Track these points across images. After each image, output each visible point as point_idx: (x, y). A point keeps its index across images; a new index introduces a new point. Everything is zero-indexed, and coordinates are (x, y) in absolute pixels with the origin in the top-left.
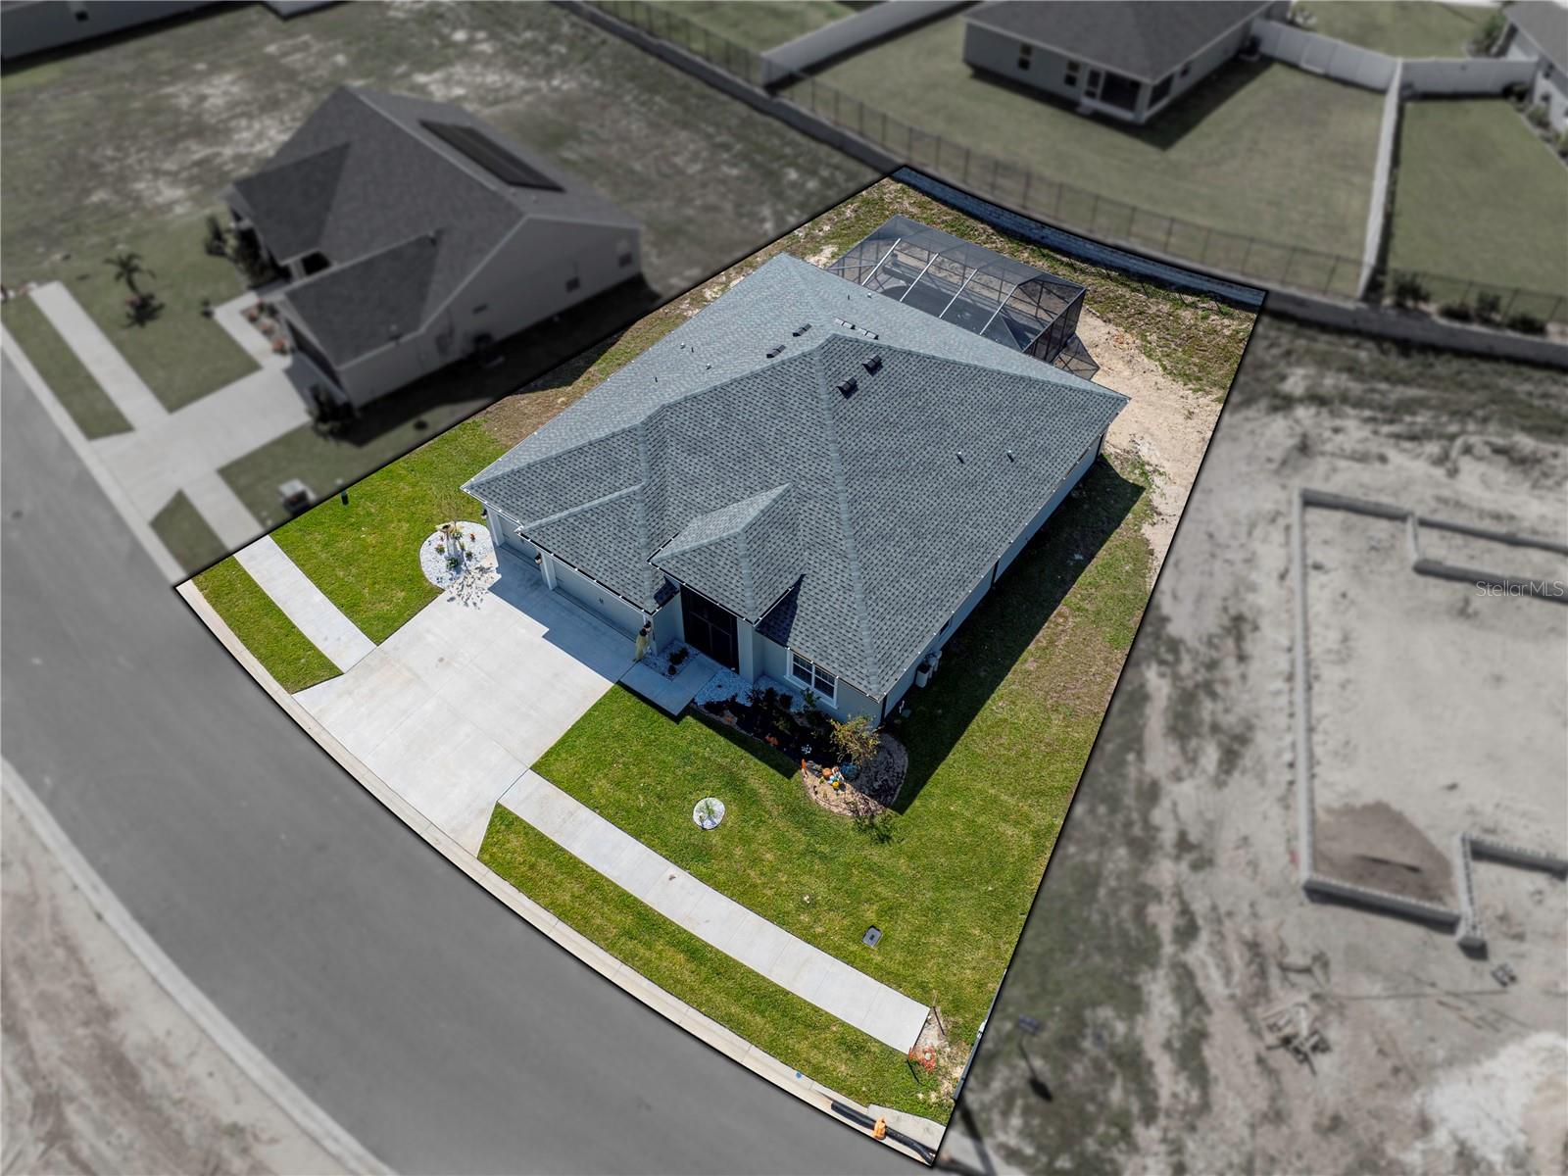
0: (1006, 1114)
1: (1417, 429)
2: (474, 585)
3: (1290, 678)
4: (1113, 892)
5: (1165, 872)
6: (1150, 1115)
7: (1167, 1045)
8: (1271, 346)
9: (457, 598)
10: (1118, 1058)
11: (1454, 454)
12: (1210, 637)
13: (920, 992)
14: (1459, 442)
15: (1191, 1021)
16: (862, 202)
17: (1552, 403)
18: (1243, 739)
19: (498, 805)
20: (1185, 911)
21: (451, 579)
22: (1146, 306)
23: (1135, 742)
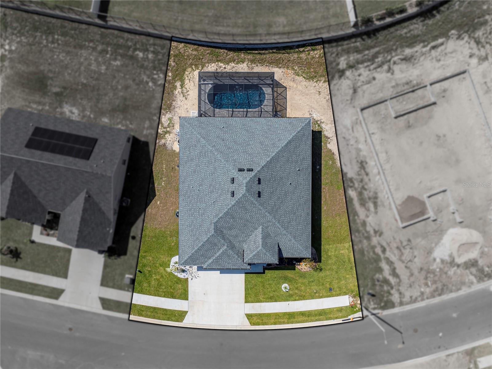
0: (370, 303)
1: (380, 63)
2: (193, 272)
3: (379, 173)
4: (367, 251)
5: (375, 240)
6: (392, 288)
7: (390, 274)
8: (332, 54)
9: (193, 278)
10: (383, 282)
11: (391, 66)
12: (358, 172)
13: (345, 294)
14: (392, 62)
15: (392, 267)
16: (174, 56)
17: (412, 32)
18: (376, 198)
19: (246, 314)
20: (382, 246)
21: (187, 274)
22: (289, 57)
23: (356, 214)
